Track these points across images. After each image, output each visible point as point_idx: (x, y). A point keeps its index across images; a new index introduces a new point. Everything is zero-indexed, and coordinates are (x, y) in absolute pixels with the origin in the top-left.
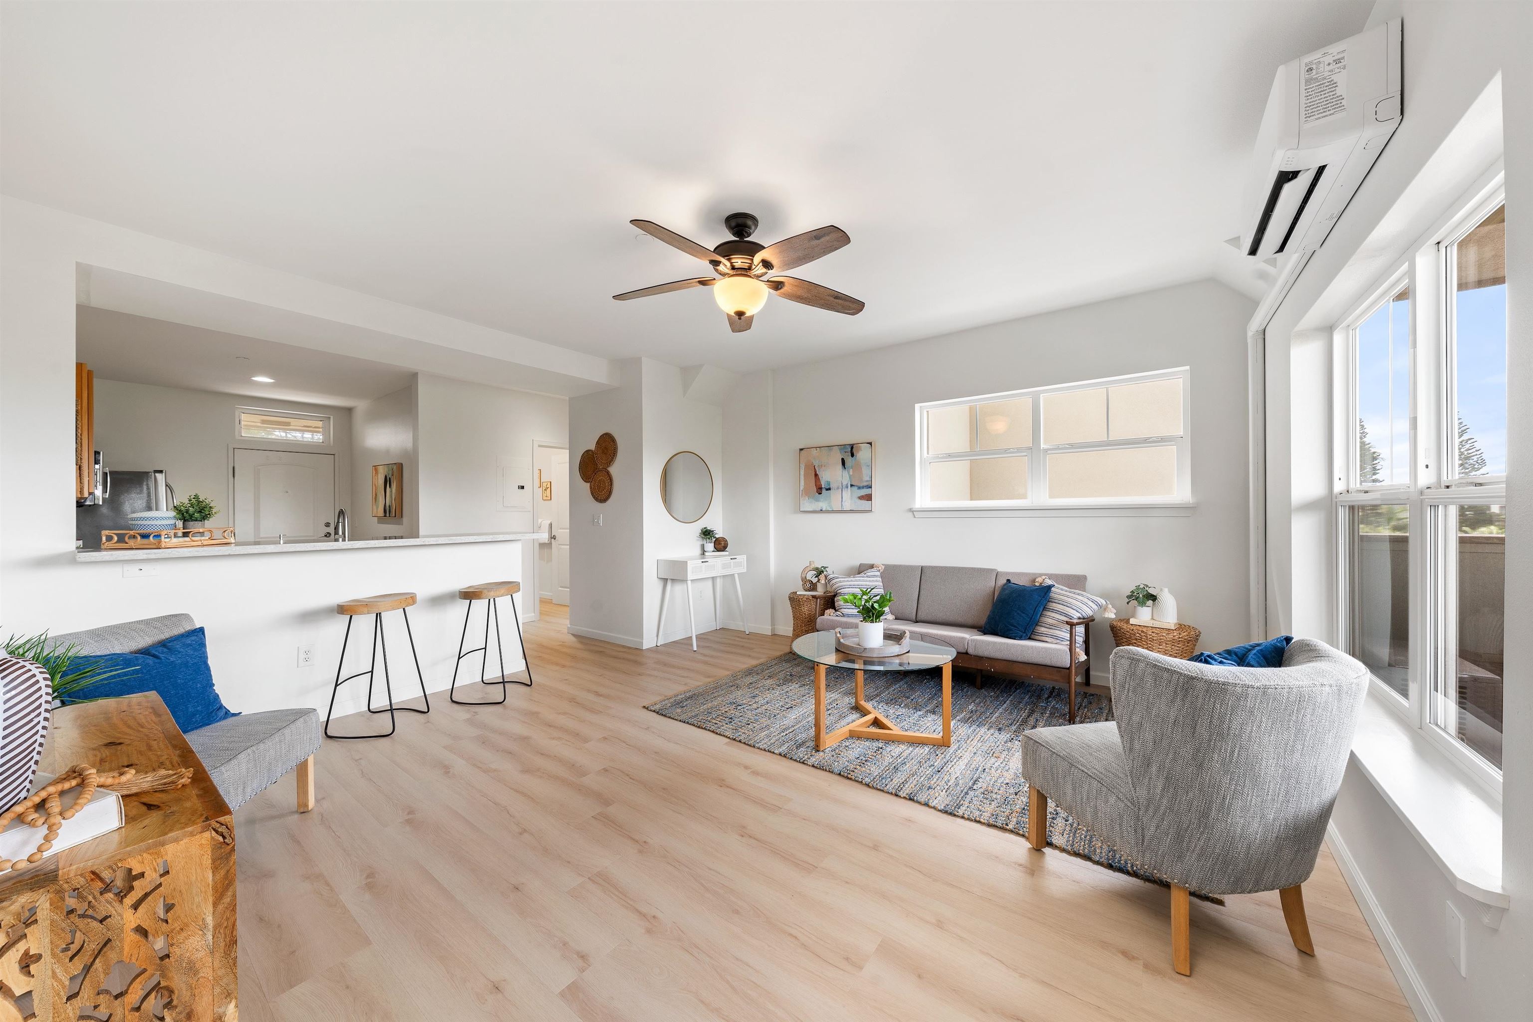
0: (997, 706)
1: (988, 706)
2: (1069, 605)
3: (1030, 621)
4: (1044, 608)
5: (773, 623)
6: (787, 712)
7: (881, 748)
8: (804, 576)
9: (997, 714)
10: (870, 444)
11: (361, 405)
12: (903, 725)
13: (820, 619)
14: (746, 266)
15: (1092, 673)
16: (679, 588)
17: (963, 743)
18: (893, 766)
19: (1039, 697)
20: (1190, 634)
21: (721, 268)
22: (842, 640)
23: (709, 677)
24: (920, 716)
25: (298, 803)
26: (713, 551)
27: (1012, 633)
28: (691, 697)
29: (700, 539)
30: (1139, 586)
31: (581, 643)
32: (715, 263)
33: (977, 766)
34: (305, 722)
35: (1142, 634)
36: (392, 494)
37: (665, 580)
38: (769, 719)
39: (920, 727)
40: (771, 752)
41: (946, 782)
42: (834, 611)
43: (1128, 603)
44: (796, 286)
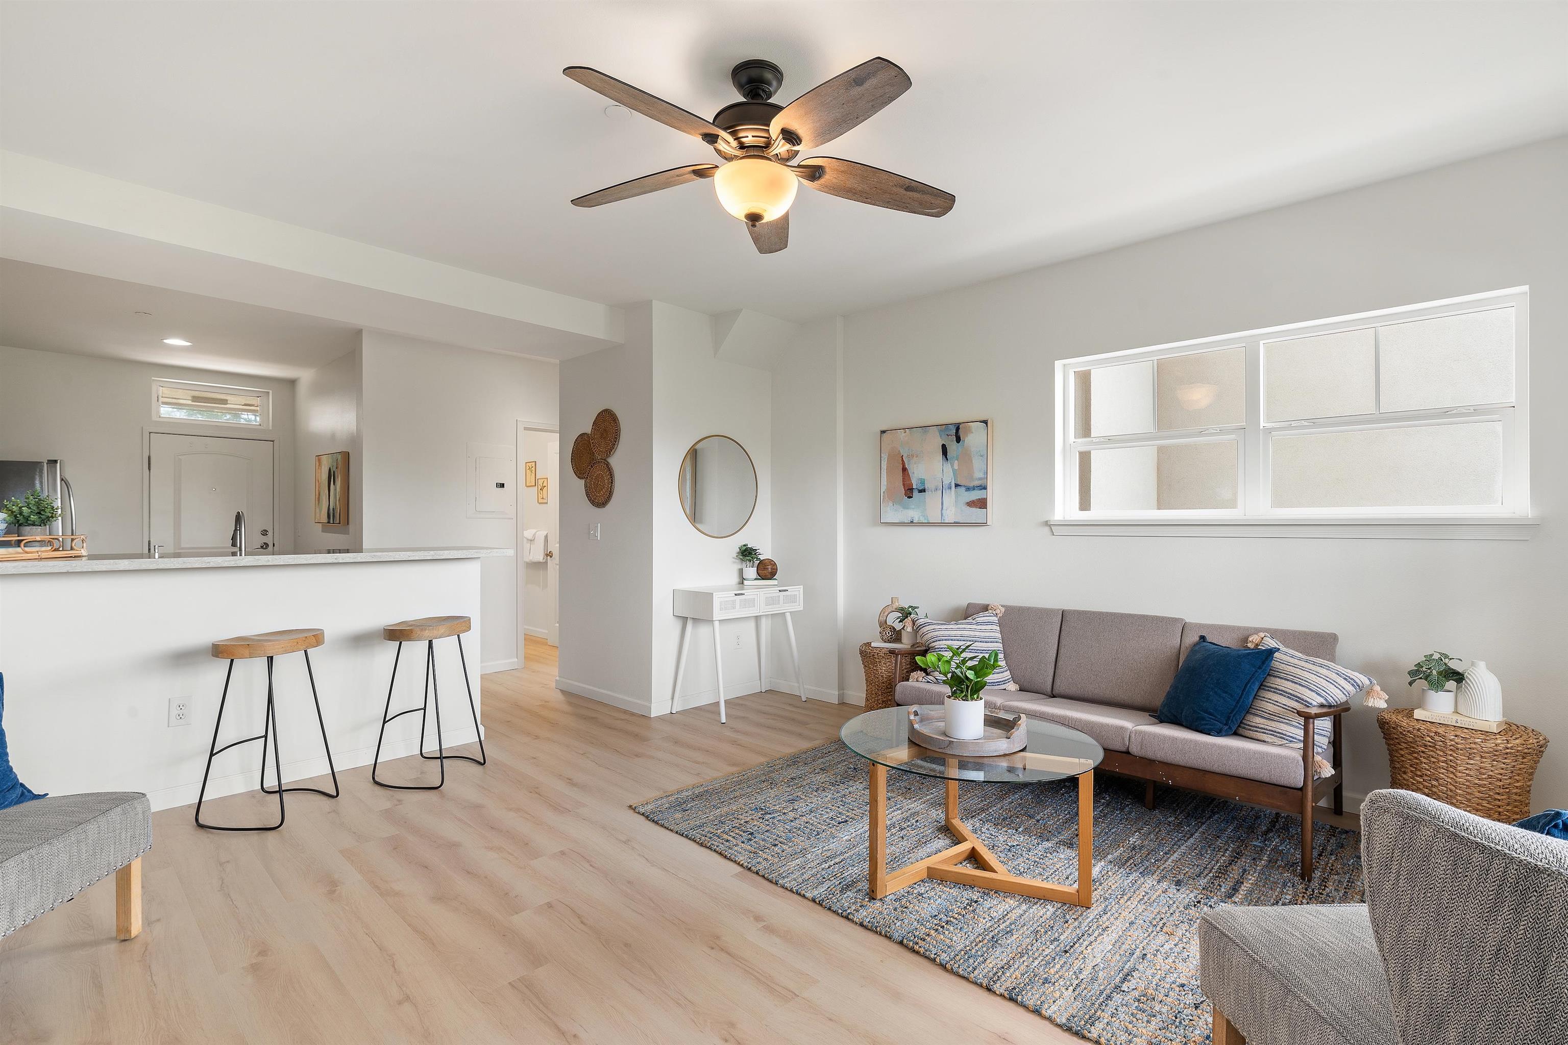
0: (1178, 841)
1: (1162, 840)
2: (1303, 683)
3: (1236, 706)
4: (1262, 685)
5: (841, 686)
6: (838, 828)
7: (976, 902)
8: (883, 619)
9: (1176, 855)
10: (985, 422)
11: (305, 376)
12: (1016, 863)
13: (901, 687)
14: (761, 142)
15: (1345, 793)
16: (704, 631)
17: (1113, 903)
18: (991, 936)
19: (1251, 829)
20: (1528, 743)
21: (721, 145)
22: (916, 726)
23: (734, 765)
24: (1047, 851)
25: (117, 926)
26: (756, 579)
27: (1207, 724)
28: (699, 796)
29: (737, 561)
30: (1432, 655)
31: (570, 704)
32: (711, 139)
33: (1133, 947)
34: (124, 813)
35: (1437, 738)
36: (336, 493)
37: (684, 620)
38: (809, 838)
39: (1044, 869)
40: (800, 894)
41: (1075, 972)
42: (924, 674)
43: (1410, 684)
44: (842, 172)
